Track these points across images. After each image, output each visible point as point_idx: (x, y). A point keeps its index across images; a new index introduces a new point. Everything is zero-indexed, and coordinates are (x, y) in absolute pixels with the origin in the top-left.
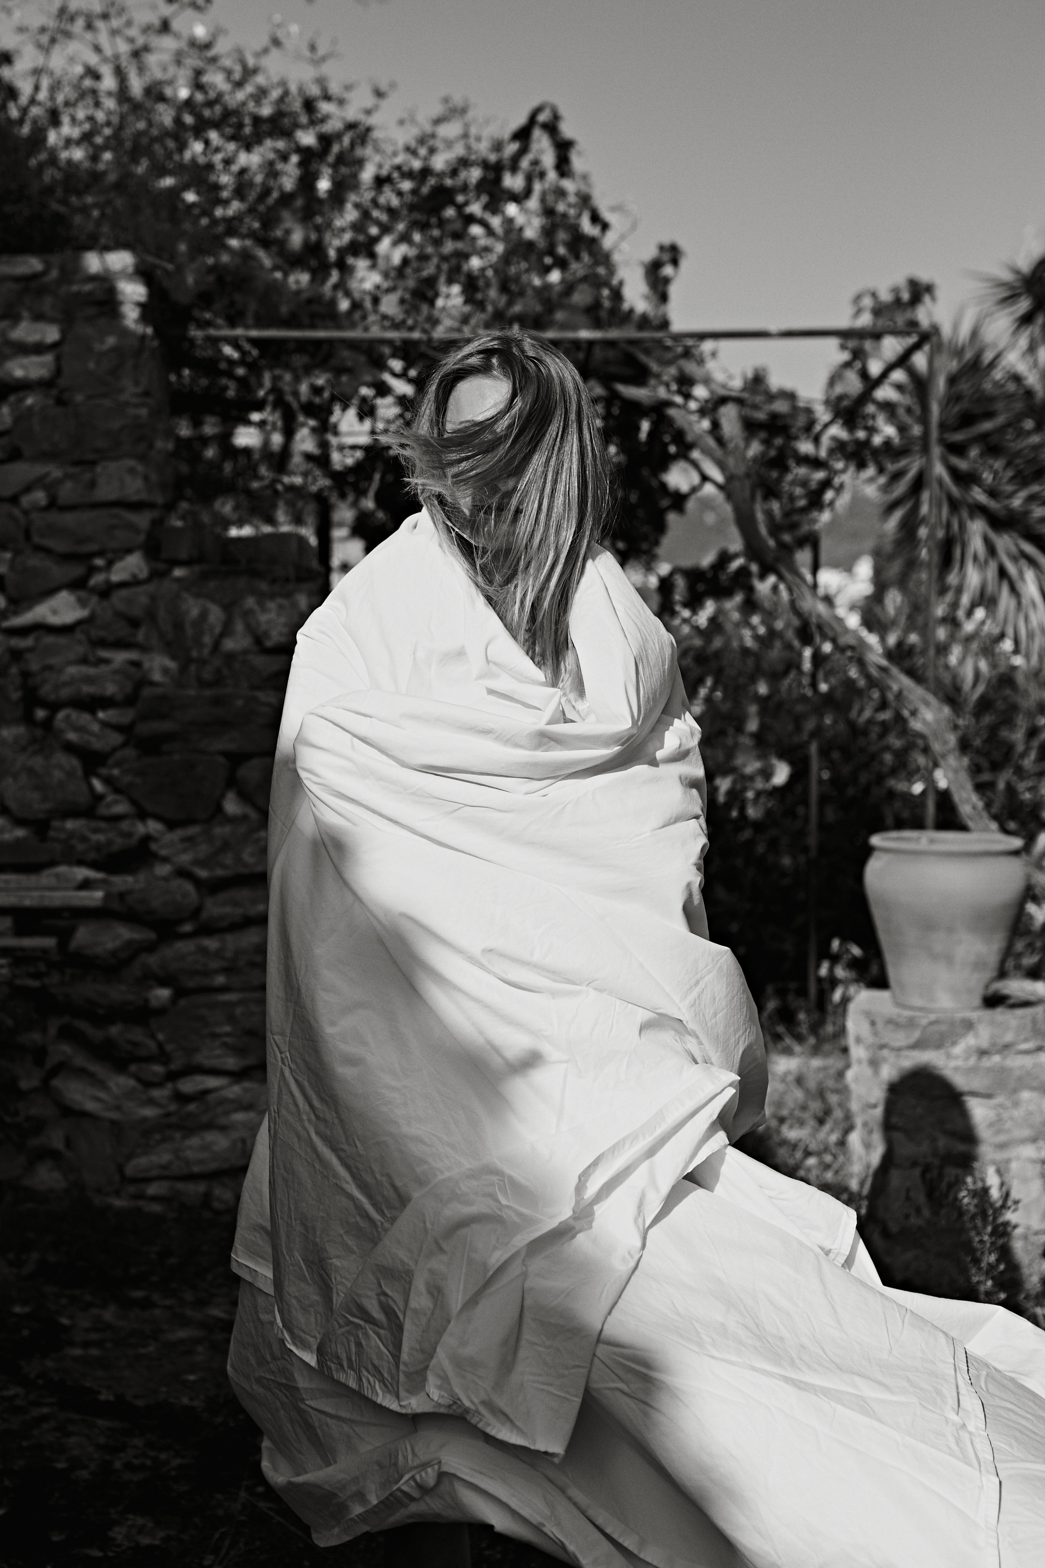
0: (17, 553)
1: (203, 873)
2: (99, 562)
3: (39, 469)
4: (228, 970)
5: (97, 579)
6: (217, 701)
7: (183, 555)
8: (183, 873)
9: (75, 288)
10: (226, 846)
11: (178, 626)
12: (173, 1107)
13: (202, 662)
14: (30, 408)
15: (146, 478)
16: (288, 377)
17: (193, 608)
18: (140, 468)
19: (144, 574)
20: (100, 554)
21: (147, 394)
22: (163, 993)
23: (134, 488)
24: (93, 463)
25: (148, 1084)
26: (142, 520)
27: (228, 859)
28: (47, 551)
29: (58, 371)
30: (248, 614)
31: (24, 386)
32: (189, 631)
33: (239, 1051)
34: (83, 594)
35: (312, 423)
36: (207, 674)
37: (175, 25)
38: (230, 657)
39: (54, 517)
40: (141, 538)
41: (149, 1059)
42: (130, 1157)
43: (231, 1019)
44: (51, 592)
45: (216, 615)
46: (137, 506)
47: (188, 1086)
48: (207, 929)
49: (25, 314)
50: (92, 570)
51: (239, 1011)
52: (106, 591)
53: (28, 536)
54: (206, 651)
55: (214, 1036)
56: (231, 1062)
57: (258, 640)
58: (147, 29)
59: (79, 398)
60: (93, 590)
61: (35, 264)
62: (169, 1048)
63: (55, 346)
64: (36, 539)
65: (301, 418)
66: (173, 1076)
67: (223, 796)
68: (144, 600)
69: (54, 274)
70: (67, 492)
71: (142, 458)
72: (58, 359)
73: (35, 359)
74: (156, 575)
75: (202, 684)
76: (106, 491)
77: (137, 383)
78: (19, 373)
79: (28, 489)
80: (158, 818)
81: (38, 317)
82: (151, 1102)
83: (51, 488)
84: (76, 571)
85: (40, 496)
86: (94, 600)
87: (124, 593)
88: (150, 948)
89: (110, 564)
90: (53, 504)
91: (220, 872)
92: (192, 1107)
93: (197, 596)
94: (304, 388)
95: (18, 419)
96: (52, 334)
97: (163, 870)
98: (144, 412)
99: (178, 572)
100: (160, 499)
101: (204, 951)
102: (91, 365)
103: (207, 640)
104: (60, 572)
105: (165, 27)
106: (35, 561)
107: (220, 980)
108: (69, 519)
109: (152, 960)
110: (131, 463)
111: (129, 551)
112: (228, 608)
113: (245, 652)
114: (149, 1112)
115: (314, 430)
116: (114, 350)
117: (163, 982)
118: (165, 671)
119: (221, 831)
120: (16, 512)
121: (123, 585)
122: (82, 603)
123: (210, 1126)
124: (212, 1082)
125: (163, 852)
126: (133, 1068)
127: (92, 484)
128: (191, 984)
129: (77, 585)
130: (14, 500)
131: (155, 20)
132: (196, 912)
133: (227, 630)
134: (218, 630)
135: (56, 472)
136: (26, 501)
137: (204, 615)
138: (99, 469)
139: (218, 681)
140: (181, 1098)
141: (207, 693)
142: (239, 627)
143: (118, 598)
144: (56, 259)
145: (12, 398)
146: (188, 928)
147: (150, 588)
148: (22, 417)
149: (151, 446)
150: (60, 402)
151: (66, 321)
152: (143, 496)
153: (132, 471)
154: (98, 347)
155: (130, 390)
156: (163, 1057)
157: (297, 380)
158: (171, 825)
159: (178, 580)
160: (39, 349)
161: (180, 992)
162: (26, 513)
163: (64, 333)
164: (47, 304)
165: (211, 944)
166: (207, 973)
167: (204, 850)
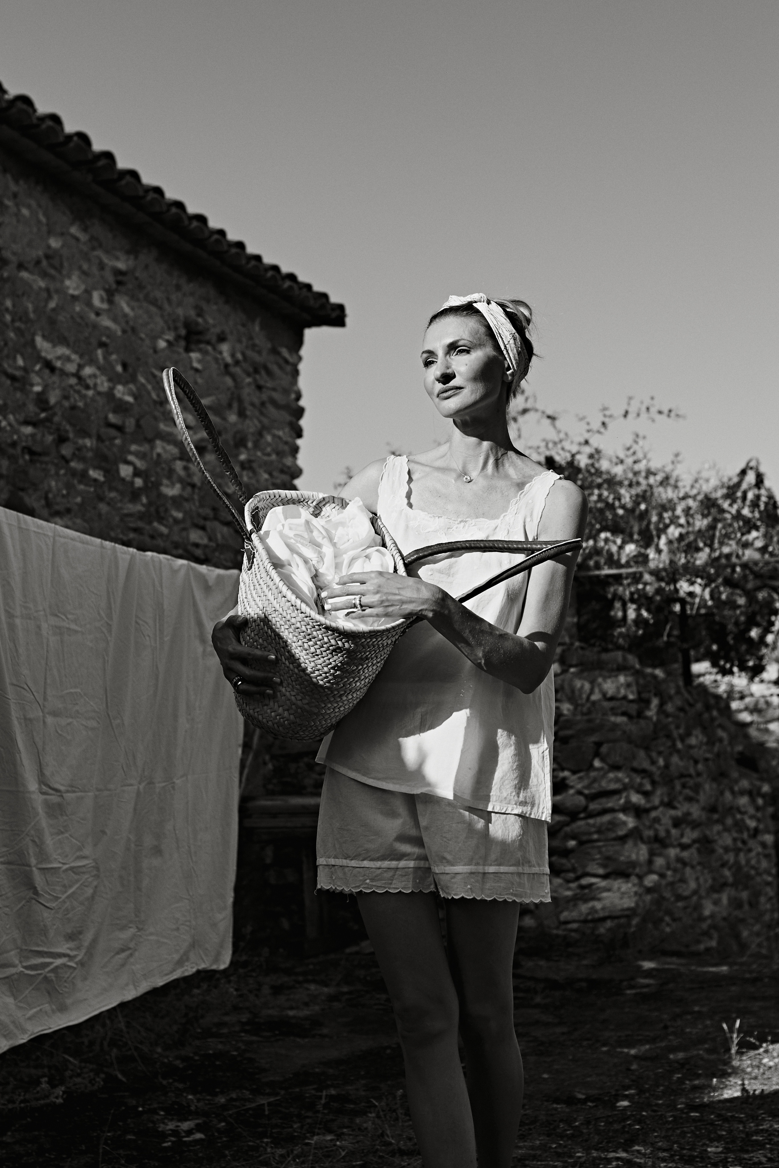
1: (586, 792)
4: (599, 832)
6: (589, 721)
8: (580, 793)
10: (595, 780)
11: (573, 691)
12: (578, 891)
13: (583, 705)
17: (578, 683)
22: (572, 843)
25: (568, 881)
27: (596, 785)
30: (600, 685)
32: (577, 693)
33: (604, 866)
36: (585, 710)
38: (594, 703)
41: (568, 871)
42: (561, 912)
43: (600, 852)
45: (587, 686)
47: (585, 881)
48: (591, 815)
51: (604, 849)
54: (584, 701)
55: (594, 860)
56: (601, 871)
57: (604, 695)
62: (576, 865)
66: (578, 878)
67: (593, 760)
75: (583, 714)
80: (569, 770)
82: (569, 889)
88: (567, 824)
91: (593, 791)
92: (586, 891)
93: (580, 678)
97: (571, 791)
101: (588, 824)
103: (584, 696)
107: (595, 836)
109: (567, 829)
112: (592, 682)
113: (599, 700)
114: (569, 893)
117: (573, 838)
118: (569, 710)
119: (593, 774)
123: (594, 899)
124: (593, 880)
125: (572, 784)
126: (563, 875)
128: (585, 838)
132: (585, 809)
133: (592, 692)
134: (588, 691)
137: (582, 687)
139: (589, 712)
140: (582, 887)
141: (585, 718)
142: (597, 690)
146: (582, 815)
156: (574, 870)
158: (574, 772)
161: (581, 843)
165: (591, 821)
166: (590, 834)
167: (586, 782)
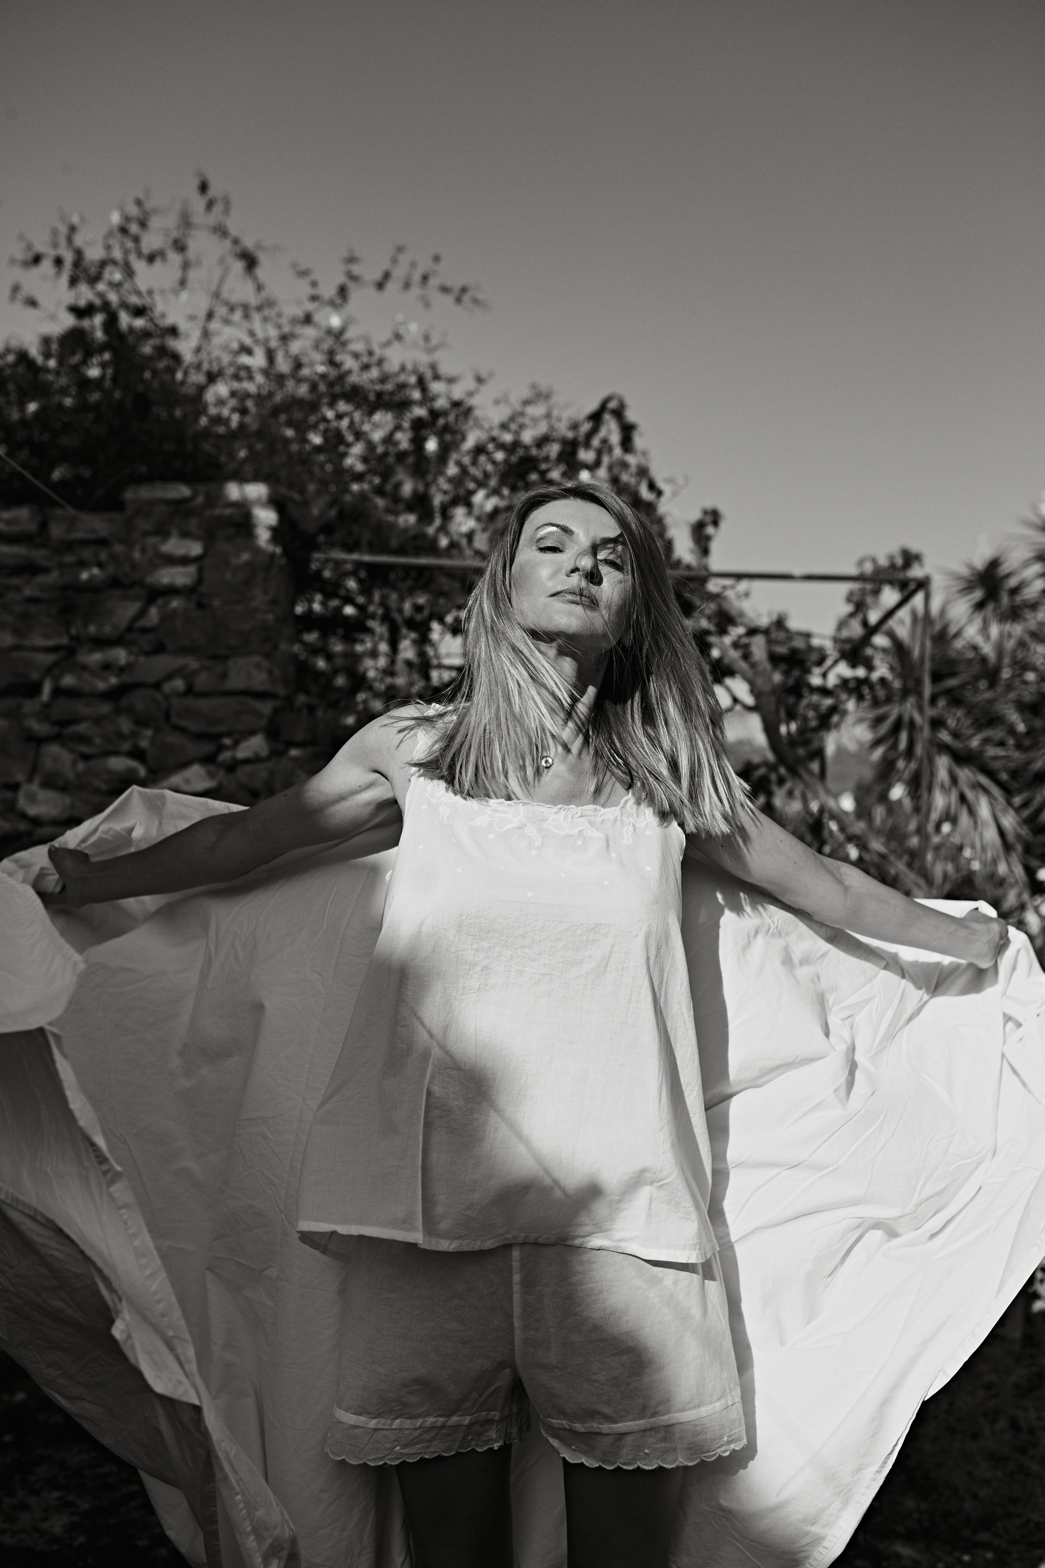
0: (157, 731)
2: (227, 741)
3: (179, 661)
5: (225, 756)
7: (299, 737)
9: (217, 512)
14: (175, 611)
15: (270, 673)
16: (394, 596)
18: (265, 664)
19: (264, 752)
20: (229, 734)
21: (274, 602)
23: (259, 680)
24: (225, 658)
26: (266, 708)
28: (183, 730)
29: (200, 580)
31: (172, 591)
34: (212, 768)
35: (413, 635)
37: (317, 318)
39: (190, 701)
40: (264, 722)
44: (184, 765)
46: (261, 696)
49: (174, 532)
50: (221, 748)
52: (232, 767)
53: (167, 716)
58: (294, 321)
59: (216, 603)
60: (221, 765)
61: (184, 491)
63: (198, 559)
64: (175, 720)
65: (404, 631)
68: (264, 775)
69: (200, 499)
70: (203, 681)
71: (268, 656)
72: (200, 570)
73: (180, 570)
74: (275, 754)
76: (236, 682)
77: (266, 593)
78: (166, 580)
79: (169, 677)
81: (185, 535)
83: (190, 678)
84: (207, 748)
85: (179, 684)
86: (222, 773)
87: (247, 768)
89: (236, 743)
90: (190, 691)
94: (407, 606)
95: (163, 618)
96: (196, 549)
98: (270, 617)
99: (294, 752)
100: (282, 691)
102: (228, 576)
104: (193, 748)
105: (308, 319)
106: (172, 738)
108: (203, 704)
110: (256, 659)
111: (252, 733)
115: (415, 642)
116: (249, 564)
120: (159, 696)
121: (246, 761)
122: (211, 775)
127: (224, 676)
129: (208, 760)
130: (157, 686)
131: (299, 313)
135: (193, 664)
136: (167, 687)
138: (231, 663)
143: (242, 773)
144: (202, 488)
145: (160, 601)
147: (270, 765)
148: (167, 617)
149: (276, 647)
150: (200, 606)
151: (209, 538)
152: (267, 687)
153: (258, 666)
154: (234, 561)
155: (259, 598)
157: (402, 599)
159: (294, 759)
160: (184, 561)
162: (167, 697)
163: (206, 549)
164: (193, 524)
